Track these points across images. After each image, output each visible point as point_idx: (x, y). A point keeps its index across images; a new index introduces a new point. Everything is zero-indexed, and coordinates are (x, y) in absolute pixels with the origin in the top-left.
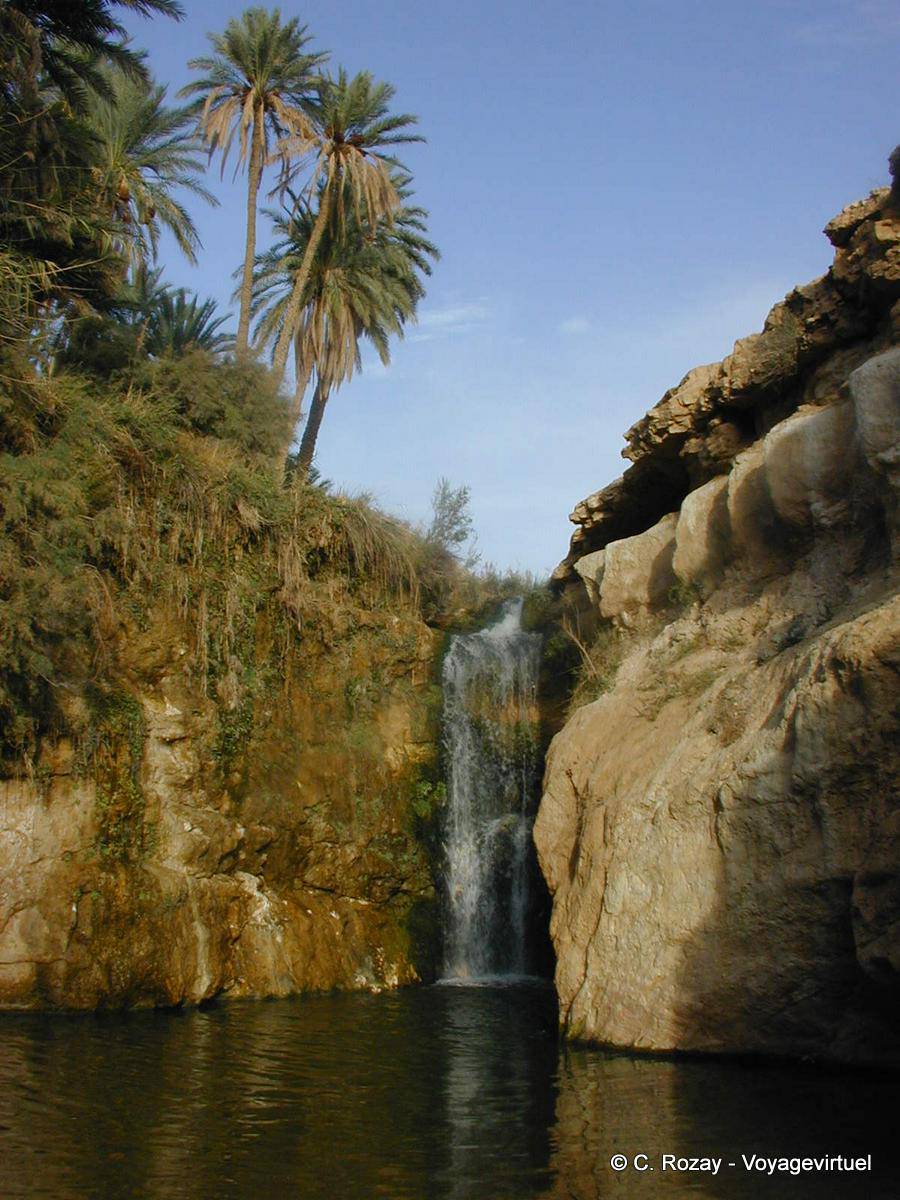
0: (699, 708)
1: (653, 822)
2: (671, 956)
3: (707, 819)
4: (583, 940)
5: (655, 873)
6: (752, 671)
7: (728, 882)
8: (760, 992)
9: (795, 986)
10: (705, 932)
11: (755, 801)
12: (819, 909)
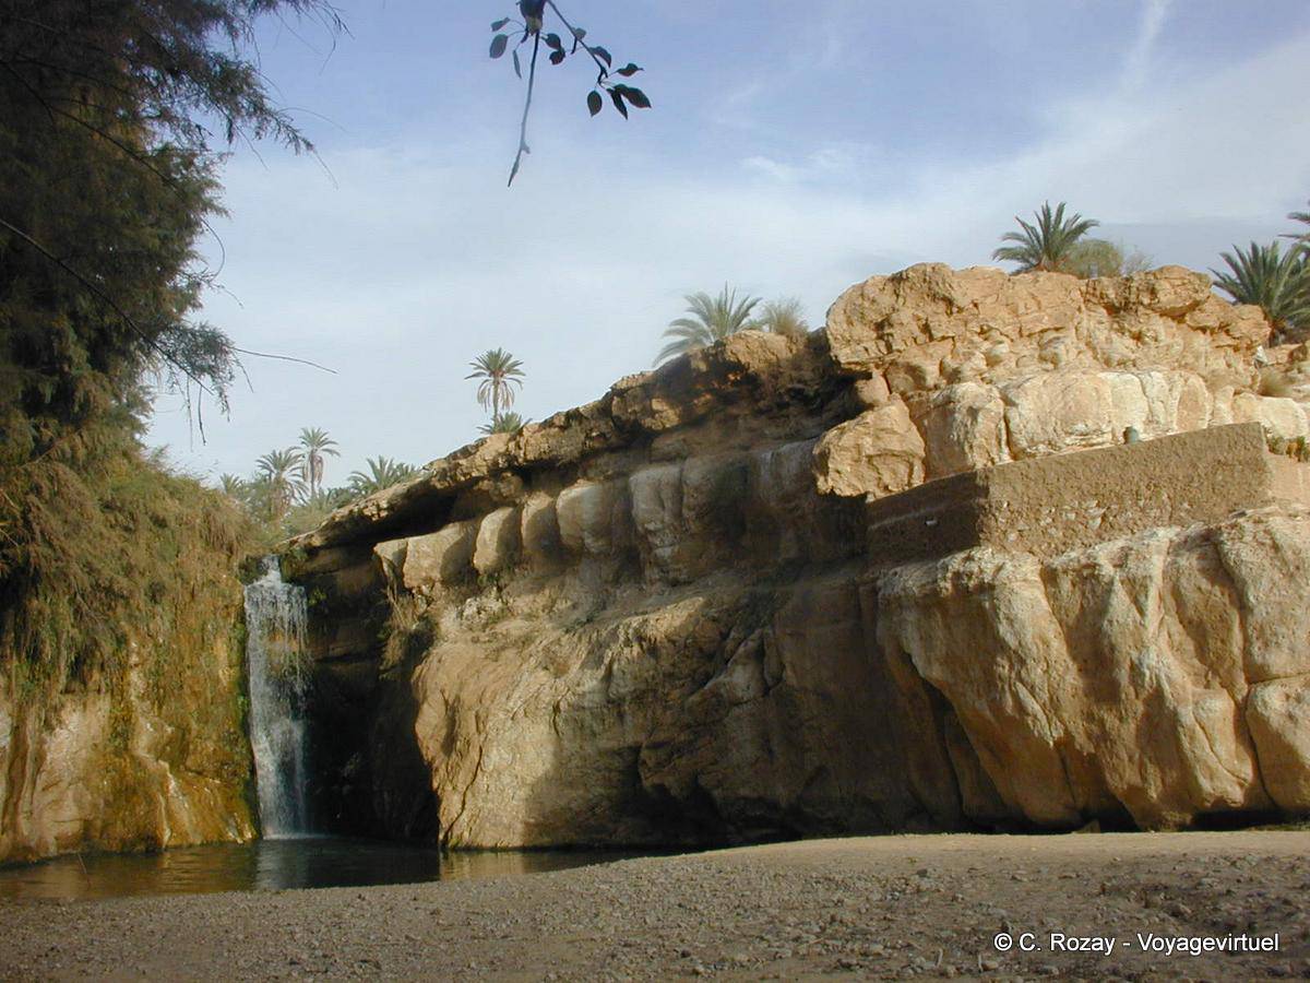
0: (531, 655)
1: (512, 719)
2: (523, 793)
3: (548, 717)
4: (461, 787)
5: (515, 748)
6: (563, 636)
7: (562, 751)
8: (578, 809)
9: (597, 805)
10: (547, 779)
11: (583, 708)
12: (617, 763)
